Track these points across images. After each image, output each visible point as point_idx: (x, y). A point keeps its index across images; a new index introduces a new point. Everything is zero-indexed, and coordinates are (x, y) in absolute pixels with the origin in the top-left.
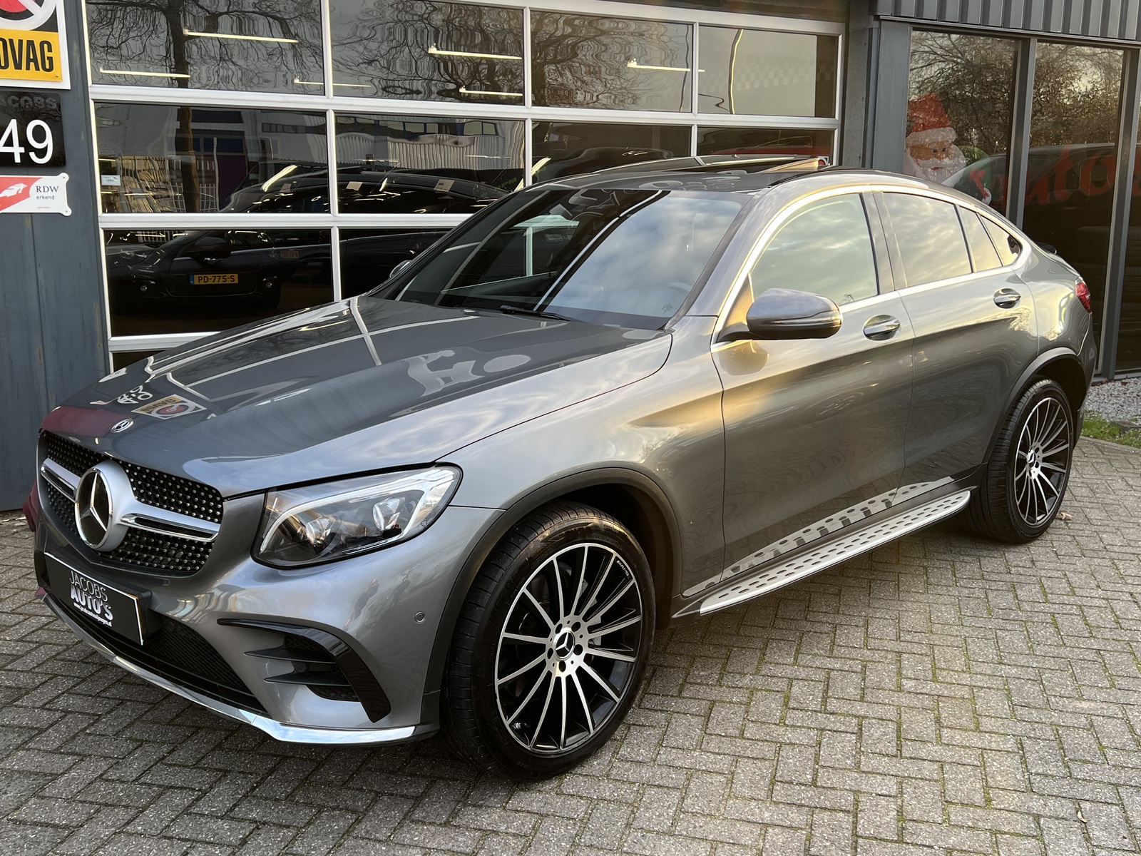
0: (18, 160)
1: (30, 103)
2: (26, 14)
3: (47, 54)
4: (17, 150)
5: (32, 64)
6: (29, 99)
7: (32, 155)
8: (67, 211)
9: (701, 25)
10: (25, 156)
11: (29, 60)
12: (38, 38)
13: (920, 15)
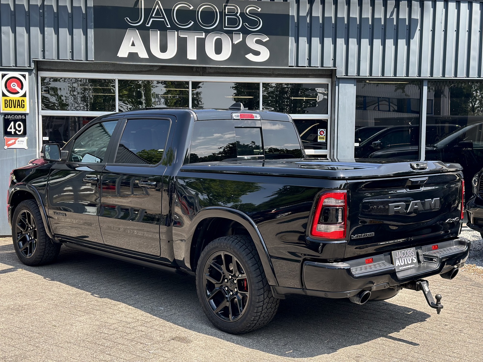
0: (13, 133)
2: (18, 93)
3: (23, 103)
5: (19, 106)
6: (17, 116)
7: (17, 132)
8: (26, 148)
9: (263, 83)
10: (15, 132)
11: (18, 105)
12: (21, 99)
13: (358, 75)
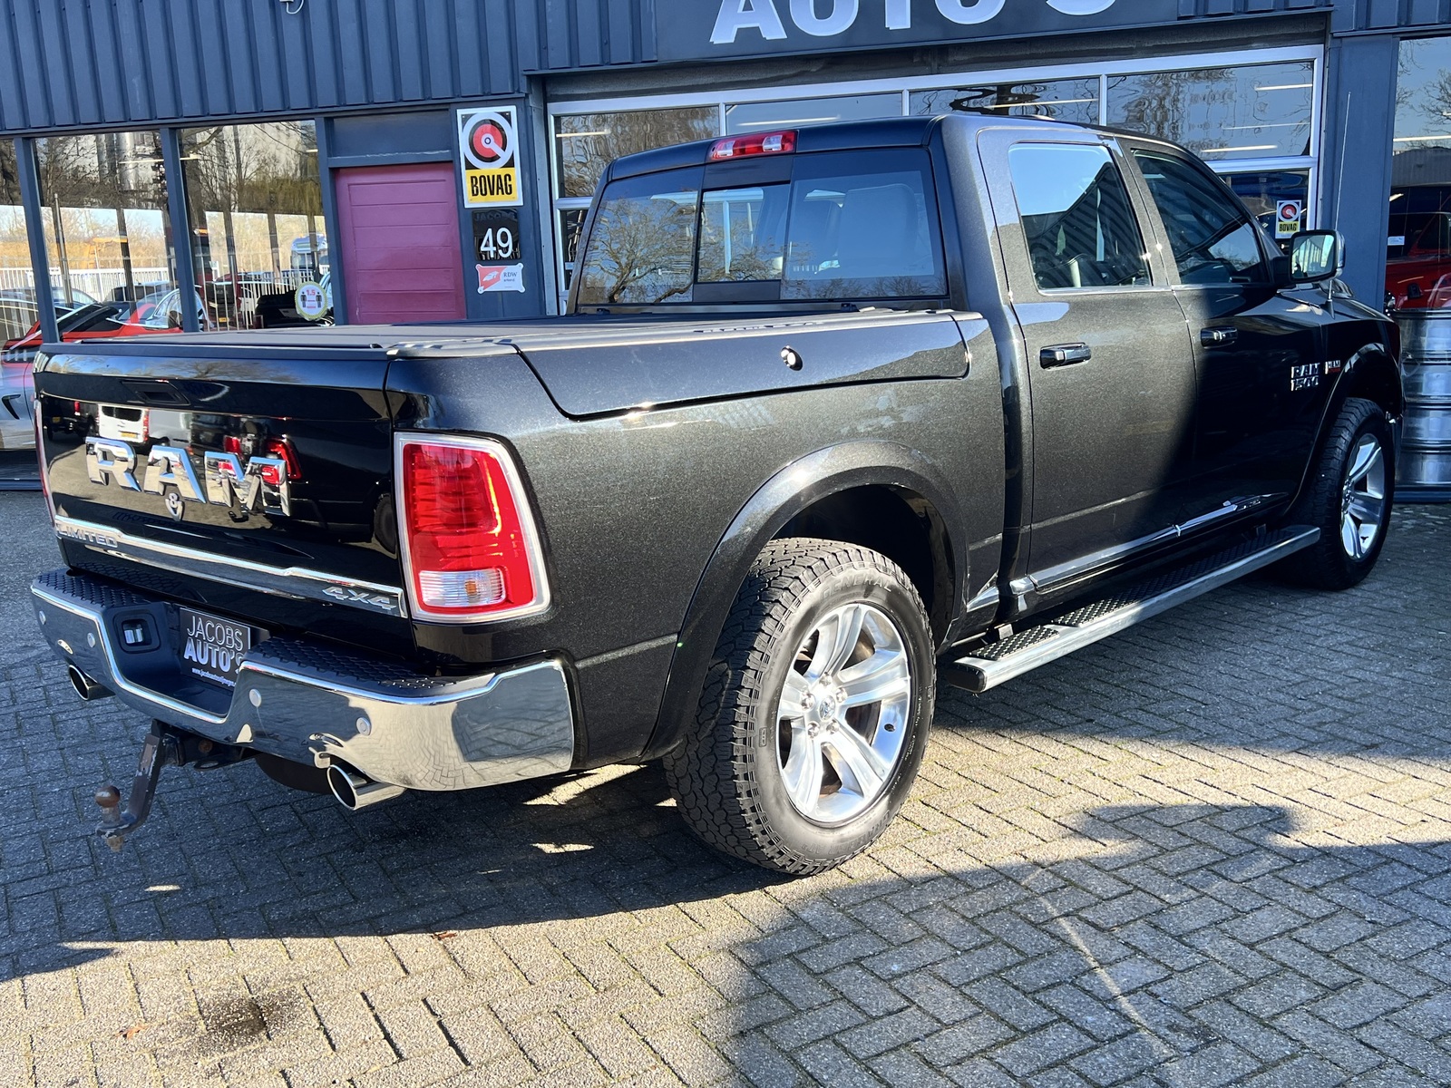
0: (492, 256)
1: (498, 217)
3: (508, 183)
4: (492, 249)
5: (500, 191)
6: (498, 214)
7: (500, 251)
8: (522, 290)
9: (1109, 76)
10: (496, 253)
11: (498, 188)
12: (503, 172)
13: (1407, 22)
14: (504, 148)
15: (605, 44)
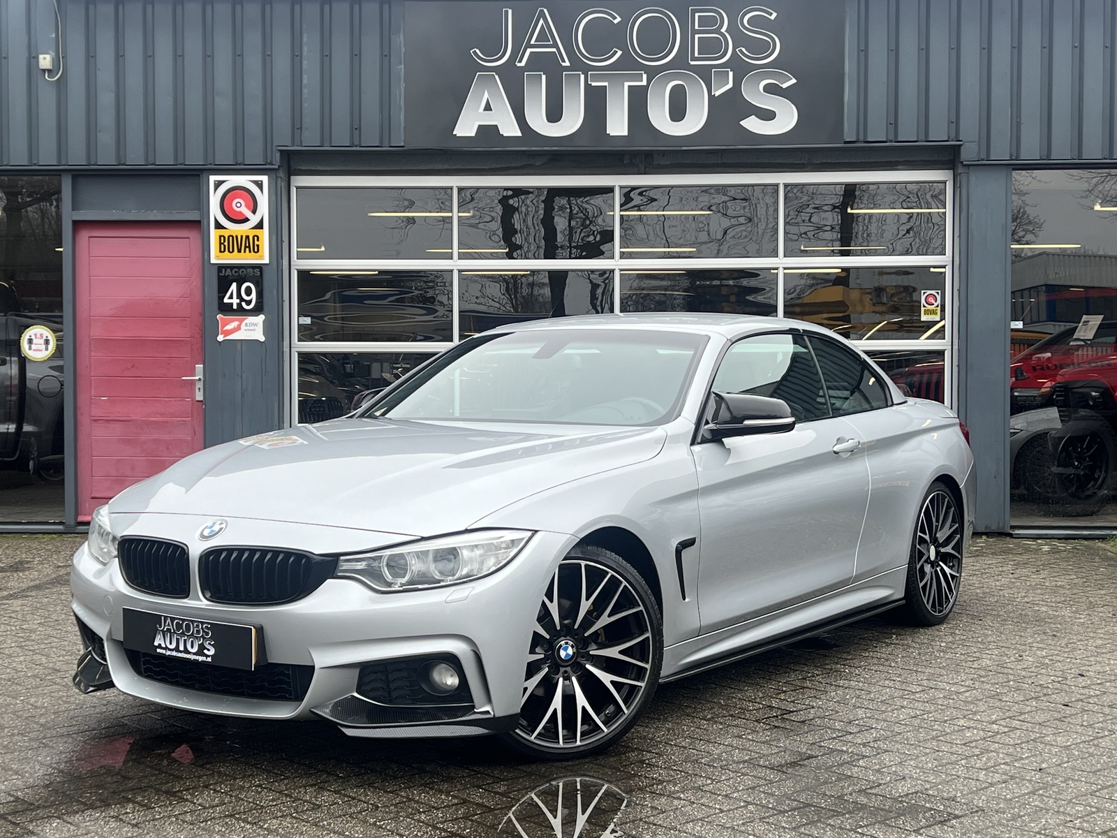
0: (235, 307)
1: (245, 273)
2: (247, 220)
3: (256, 243)
4: (235, 301)
5: (247, 249)
6: (244, 270)
7: (243, 304)
8: (262, 339)
9: (786, 186)
10: (239, 305)
11: (246, 247)
12: (252, 233)
13: (1016, 157)
14: (254, 212)
15: (356, 128)
